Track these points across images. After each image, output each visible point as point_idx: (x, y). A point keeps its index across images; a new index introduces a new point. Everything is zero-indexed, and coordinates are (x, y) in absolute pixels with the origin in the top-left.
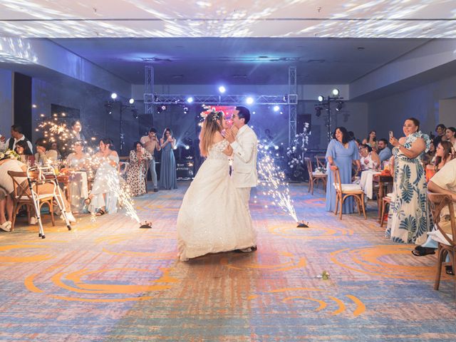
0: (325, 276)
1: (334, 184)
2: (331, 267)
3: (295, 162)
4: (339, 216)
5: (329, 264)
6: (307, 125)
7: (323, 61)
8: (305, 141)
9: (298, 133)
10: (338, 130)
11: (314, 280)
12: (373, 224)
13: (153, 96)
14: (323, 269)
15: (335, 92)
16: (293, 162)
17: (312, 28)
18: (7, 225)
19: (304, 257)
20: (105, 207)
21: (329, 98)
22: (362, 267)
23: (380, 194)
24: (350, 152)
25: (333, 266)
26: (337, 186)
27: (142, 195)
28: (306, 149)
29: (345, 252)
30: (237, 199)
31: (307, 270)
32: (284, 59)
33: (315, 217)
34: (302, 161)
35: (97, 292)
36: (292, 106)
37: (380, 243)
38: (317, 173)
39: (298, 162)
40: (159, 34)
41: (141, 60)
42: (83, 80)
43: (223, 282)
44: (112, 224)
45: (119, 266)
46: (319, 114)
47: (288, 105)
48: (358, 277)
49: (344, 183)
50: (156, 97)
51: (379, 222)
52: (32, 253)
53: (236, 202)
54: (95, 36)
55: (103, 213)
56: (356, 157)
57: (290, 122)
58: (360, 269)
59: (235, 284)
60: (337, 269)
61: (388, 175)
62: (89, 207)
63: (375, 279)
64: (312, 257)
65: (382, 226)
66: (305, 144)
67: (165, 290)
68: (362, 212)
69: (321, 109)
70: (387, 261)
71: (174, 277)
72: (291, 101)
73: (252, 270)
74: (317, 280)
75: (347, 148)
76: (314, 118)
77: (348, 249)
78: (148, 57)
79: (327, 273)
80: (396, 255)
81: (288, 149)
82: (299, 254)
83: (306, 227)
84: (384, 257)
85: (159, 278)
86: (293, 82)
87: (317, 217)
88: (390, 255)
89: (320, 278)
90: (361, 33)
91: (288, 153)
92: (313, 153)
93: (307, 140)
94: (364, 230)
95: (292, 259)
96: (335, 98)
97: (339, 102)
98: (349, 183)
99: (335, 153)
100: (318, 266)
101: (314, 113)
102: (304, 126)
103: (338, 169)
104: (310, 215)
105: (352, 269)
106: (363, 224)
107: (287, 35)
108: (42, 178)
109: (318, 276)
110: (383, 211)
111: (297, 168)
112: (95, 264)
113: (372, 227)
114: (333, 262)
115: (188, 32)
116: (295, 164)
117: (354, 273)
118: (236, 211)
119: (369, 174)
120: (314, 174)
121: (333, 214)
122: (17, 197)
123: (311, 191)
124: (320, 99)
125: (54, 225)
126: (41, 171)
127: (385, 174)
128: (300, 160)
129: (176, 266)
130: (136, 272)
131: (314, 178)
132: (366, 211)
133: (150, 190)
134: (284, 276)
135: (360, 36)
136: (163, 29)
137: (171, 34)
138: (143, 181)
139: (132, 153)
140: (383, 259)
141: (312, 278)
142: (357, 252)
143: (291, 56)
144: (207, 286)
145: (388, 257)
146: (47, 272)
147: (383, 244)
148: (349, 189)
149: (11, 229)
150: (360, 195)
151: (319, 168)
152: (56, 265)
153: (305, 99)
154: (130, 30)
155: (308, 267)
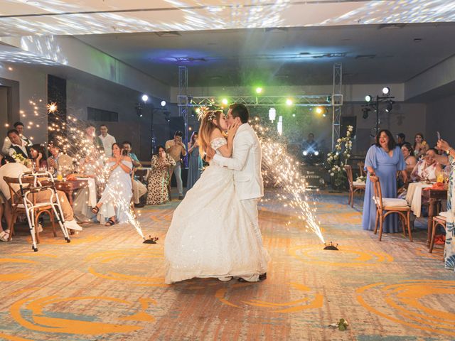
0: (343, 326)
1: (374, 198)
2: (354, 311)
3: (337, 169)
4: (378, 236)
5: (353, 305)
6: (351, 128)
7: (372, 56)
8: (348, 146)
9: (341, 138)
10: (383, 134)
11: (327, 329)
12: (420, 248)
13: (187, 98)
14: (343, 313)
15: (385, 91)
16: (334, 169)
17: (352, 13)
18: (4, 235)
19: (321, 293)
20: (115, 217)
21: (378, 98)
22: (397, 313)
23: (430, 212)
24: (395, 160)
25: (357, 309)
26: (377, 201)
27: (164, 203)
28: (349, 156)
29: (378, 288)
30: (241, 215)
31: (322, 313)
32: (329, 55)
33: (349, 236)
34: (344, 169)
35: (49, 330)
36: (336, 107)
37: (427, 277)
38: (358, 183)
39: (339, 169)
40: (177, 27)
41: (175, 60)
42: (117, 82)
43: (207, 326)
44: (117, 237)
45: (95, 293)
46: (365, 116)
47: (331, 107)
48: (389, 329)
49: (388, 197)
50: (190, 99)
51: (429, 246)
52: (12, 270)
53: (238, 218)
54: (113, 31)
55: (112, 223)
56: (401, 165)
57: (333, 125)
58: (393, 316)
59: (222, 330)
60: (362, 315)
61: (440, 189)
62: (98, 216)
63: (412, 334)
64: (332, 294)
65: (431, 252)
66: (349, 150)
67: (131, 334)
68: (407, 231)
69: (369, 110)
70: (431, 304)
71: (152, 313)
72: (335, 103)
73: (251, 308)
74: (331, 330)
75: (392, 156)
76: (360, 120)
77: (382, 284)
78: (182, 56)
79: (346, 322)
80: (446, 296)
81: (329, 155)
82: (316, 288)
83: (336, 249)
84: (428, 299)
85: (133, 314)
86: (337, 82)
87: (352, 236)
88: (438, 296)
89: (335, 327)
90: (416, 16)
91: (329, 159)
92: (357, 159)
93: (350, 145)
94: (408, 256)
95: (306, 295)
96: (385, 98)
97: (389, 102)
98: (394, 197)
99: (377, 162)
100: (337, 307)
101: (359, 115)
102: (347, 129)
103: (378, 180)
104: (344, 234)
105: (382, 315)
106: (407, 247)
107: (324, 23)
108: (38, 185)
109: (334, 325)
110: (433, 233)
111: (339, 175)
112: (70, 289)
113: (418, 253)
114: (357, 303)
115: (210, 23)
116: (336, 172)
117: (384, 322)
118: (237, 227)
119: (417, 188)
120: (354, 183)
121: (372, 233)
122: (14, 205)
123: (351, 203)
124: (368, 99)
125: (55, 236)
126: (36, 177)
127: (437, 188)
128: (341, 168)
129: (160, 298)
130: (110, 304)
131: (354, 188)
132: (412, 231)
133: (175, 198)
134: (288, 321)
135: (413, 21)
136: (182, 21)
137: (191, 26)
138: (166, 188)
139: (154, 158)
140: (426, 301)
141: (324, 327)
142: (393, 289)
143: (335, 52)
144: (186, 329)
145: (434, 299)
146: (12, 296)
147: (430, 278)
148: (392, 204)
149: (9, 239)
150: (405, 212)
151: (362, 177)
152: (28, 287)
153: (353, 100)
154: (143, 22)
155: (324, 308)
